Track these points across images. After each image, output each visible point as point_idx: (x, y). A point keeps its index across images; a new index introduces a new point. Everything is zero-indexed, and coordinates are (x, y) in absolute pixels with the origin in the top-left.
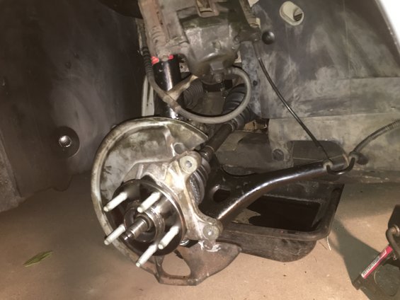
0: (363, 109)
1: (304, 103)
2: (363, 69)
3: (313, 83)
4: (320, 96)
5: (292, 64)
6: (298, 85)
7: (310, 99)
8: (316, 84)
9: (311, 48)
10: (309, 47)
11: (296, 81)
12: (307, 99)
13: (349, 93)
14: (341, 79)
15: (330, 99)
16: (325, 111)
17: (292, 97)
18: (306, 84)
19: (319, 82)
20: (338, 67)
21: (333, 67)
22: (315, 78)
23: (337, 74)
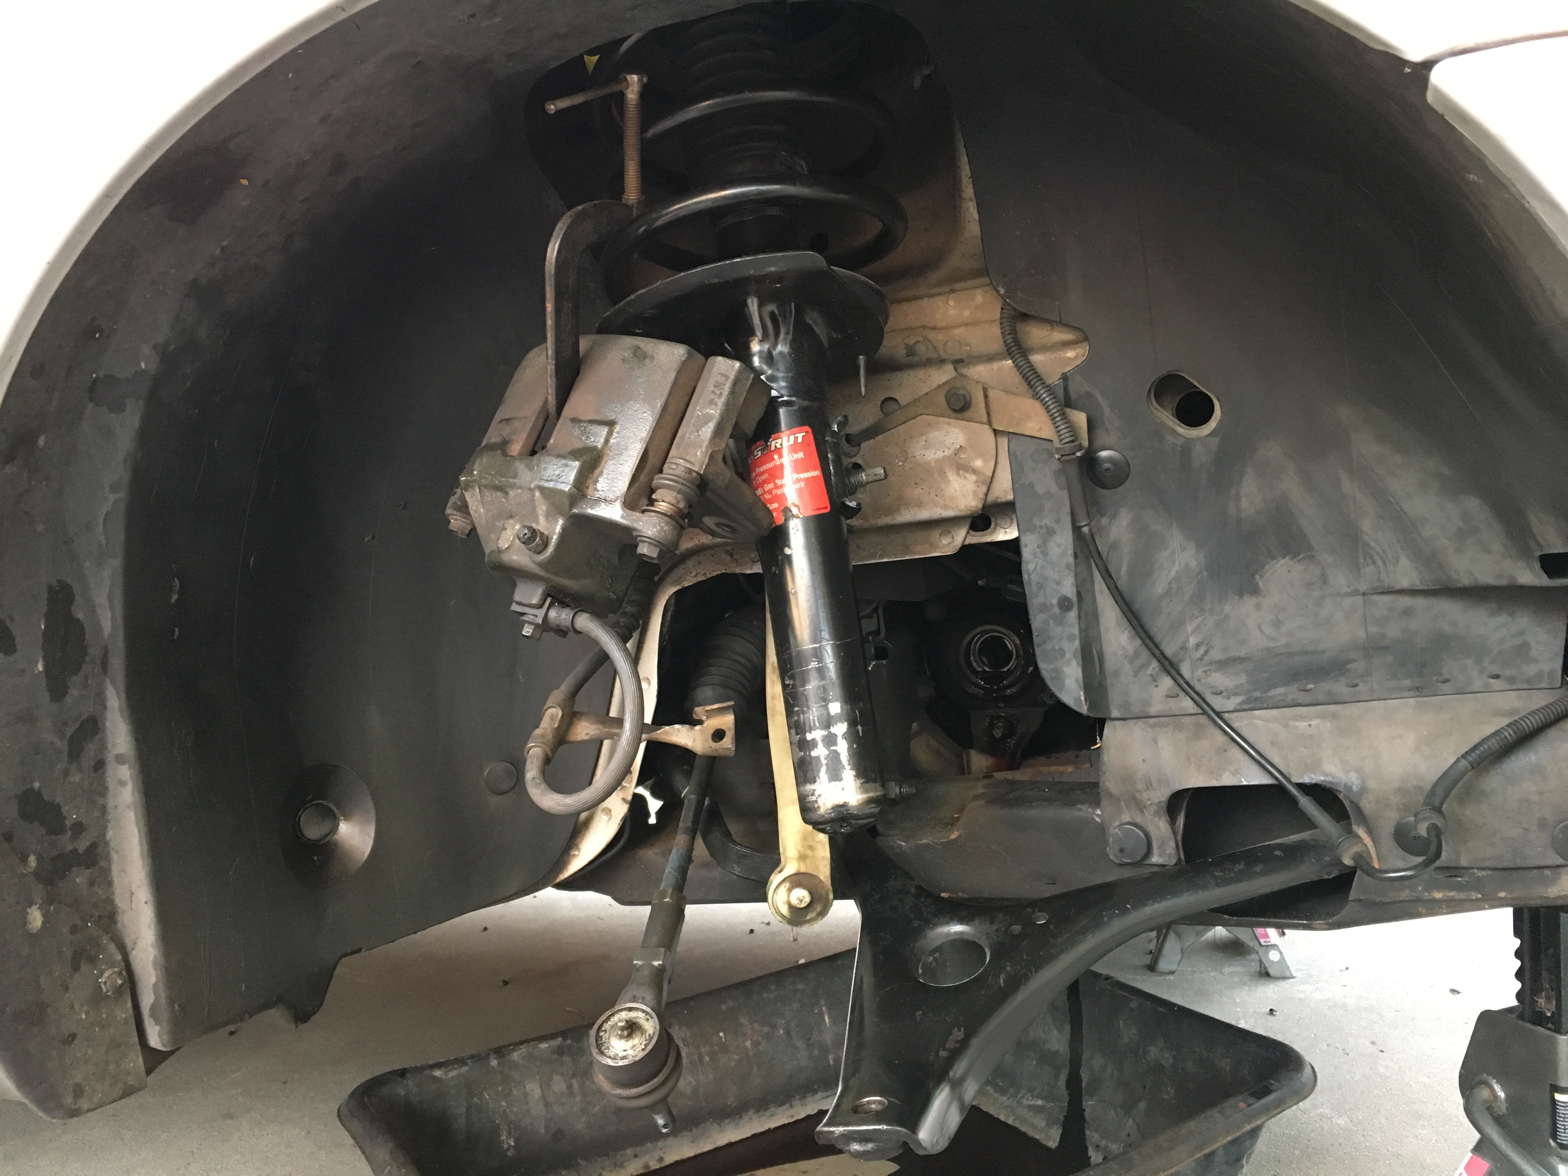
0: (1407, 683)
1: (1223, 665)
2: (1405, 562)
3: (1249, 602)
4: (1272, 644)
5: (1183, 549)
6: (1202, 610)
7: (1242, 653)
8: (1258, 607)
9: (1244, 504)
10: (1238, 498)
11: (1198, 599)
12: (1232, 654)
13: (1361, 634)
14: (1338, 595)
15: (1304, 653)
16: (1291, 692)
17: (1184, 648)
18: (1227, 608)
19: (1267, 602)
20: (1327, 558)
21: (1311, 558)
22: (1255, 591)
23: (1324, 579)
